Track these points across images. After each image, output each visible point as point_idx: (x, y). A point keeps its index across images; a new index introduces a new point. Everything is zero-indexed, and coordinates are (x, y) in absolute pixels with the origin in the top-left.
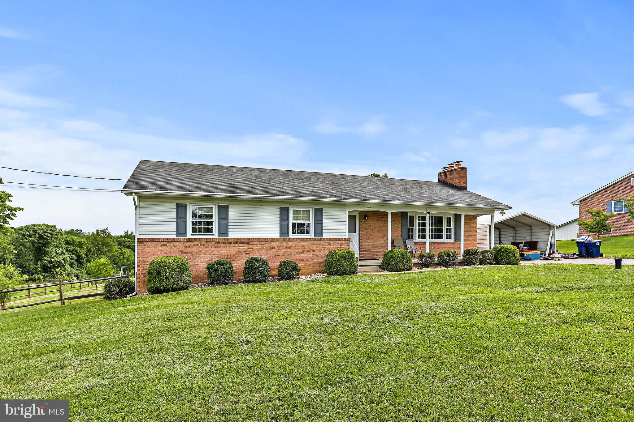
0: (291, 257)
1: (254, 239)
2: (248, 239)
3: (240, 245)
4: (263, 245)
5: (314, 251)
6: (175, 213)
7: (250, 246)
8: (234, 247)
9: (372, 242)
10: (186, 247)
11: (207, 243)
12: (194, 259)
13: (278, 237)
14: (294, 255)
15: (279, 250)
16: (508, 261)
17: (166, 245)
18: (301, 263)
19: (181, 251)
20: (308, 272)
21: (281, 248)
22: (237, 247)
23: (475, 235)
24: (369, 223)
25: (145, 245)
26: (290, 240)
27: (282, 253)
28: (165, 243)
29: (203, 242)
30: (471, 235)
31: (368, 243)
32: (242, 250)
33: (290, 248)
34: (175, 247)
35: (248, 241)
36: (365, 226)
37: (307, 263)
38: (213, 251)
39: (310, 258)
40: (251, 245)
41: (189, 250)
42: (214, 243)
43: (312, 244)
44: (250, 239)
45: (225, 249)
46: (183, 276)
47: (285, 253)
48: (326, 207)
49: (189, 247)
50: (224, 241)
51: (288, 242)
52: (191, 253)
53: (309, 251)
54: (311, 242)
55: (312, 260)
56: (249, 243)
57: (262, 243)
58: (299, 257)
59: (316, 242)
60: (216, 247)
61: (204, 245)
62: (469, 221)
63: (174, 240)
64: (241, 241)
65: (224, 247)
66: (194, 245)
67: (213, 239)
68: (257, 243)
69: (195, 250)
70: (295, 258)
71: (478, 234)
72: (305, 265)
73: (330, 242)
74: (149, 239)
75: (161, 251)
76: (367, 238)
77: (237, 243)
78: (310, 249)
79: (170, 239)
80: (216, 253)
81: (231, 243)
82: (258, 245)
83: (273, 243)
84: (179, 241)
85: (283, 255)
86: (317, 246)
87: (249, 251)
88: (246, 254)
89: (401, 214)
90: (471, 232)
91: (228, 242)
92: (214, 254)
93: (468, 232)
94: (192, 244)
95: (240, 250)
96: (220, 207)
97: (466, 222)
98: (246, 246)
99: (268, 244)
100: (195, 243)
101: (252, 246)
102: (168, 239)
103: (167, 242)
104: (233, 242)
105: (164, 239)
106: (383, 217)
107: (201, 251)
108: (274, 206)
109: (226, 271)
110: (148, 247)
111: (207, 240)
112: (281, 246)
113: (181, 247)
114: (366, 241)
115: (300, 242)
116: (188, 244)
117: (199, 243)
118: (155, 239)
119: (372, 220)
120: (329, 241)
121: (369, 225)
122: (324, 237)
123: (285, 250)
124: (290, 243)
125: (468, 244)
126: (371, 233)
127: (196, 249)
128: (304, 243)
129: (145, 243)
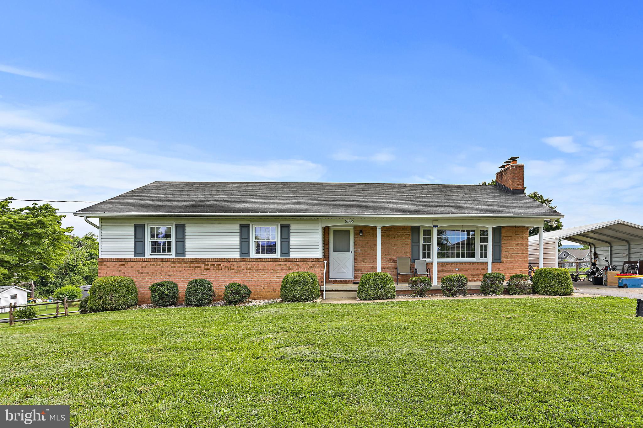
0: (252, 278)
1: (210, 259)
2: (204, 259)
3: (196, 265)
4: (221, 265)
5: (278, 273)
6: (133, 234)
7: (206, 267)
8: (190, 267)
9: (370, 263)
10: (142, 267)
11: (162, 263)
12: (150, 279)
13: (238, 257)
14: (255, 276)
15: (239, 272)
16: (550, 289)
17: (124, 265)
18: (263, 286)
19: (138, 271)
20: (272, 296)
21: (240, 269)
22: (193, 267)
23: (524, 253)
24: (366, 239)
25: (105, 265)
26: (250, 261)
27: (241, 275)
28: (123, 263)
29: (159, 262)
30: (518, 253)
31: (365, 263)
32: (198, 270)
33: (251, 269)
34: (132, 267)
35: (205, 261)
36: (361, 243)
37: (270, 286)
38: (169, 271)
39: (274, 280)
40: (208, 265)
41: (146, 270)
42: (169, 263)
43: (276, 265)
44: (206, 259)
45: (180, 269)
46: (117, 297)
47: (245, 274)
48: (293, 224)
49: (146, 267)
50: (180, 262)
51: (248, 263)
52: (147, 273)
53: (272, 273)
54: (275, 263)
55: (276, 282)
56: (205, 263)
57: (220, 263)
58: (260, 279)
59: (281, 262)
60: (172, 267)
61: (159, 265)
62: (515, 235)
63: (130, 260)
64: (197, 261)
65: (179, 267)
66: (150, 265)
67: (168, 259)
68: (214, 263)
69: (150, 270)
70: (256, 280)
71: (530, 253)
72: (268, 288)
73: (298, 263)
74: (108, 259)
75: (120, 271)
76: (364, 257)
77: (193, 263)
78: (274, 271)
79: (127, 259)
80: (172, 273)
81: (187, 263)
82: (214, 265)
83: (231, 263)
84: (136, 261)
85: (243, 277)
86: (282, 267)
87: (205, 272)
88: (202, 275)
89: (409, 228)
90: (518, 249)
91: (184, 262)
92: (170, 275)
93: (513, 248)
94: (148, 264)
95: (196, 271)
96: (177, 226)
97: (511, 236)
98: (202, 266)
99: (226, 264)
100: (151, 263)
101: (208, 267)
102: (125, 259)
103: (125, 262)
104: (188, 262)
105: (121, 259)
106: (385, 232)
107: (156, 271)
108: (234, 223)
109: (163, 293)
110: (108, 267)
111: (162, 260)
112: (240, 267)
113: (138, 267)
114: (362, 261)
115: (262, 263)
116: (144, 264)
117: (155, 262)
118: (113, 259)
119: (371, 236)
120: (296, 261)
121: (367, 242)
122: (292, 257)
123: (245, 271)
124: (251, 263)
125: (513, 265)
126: (369, 251)
127: (152, 268)
128: (267, 264)
129: (105, 263)
